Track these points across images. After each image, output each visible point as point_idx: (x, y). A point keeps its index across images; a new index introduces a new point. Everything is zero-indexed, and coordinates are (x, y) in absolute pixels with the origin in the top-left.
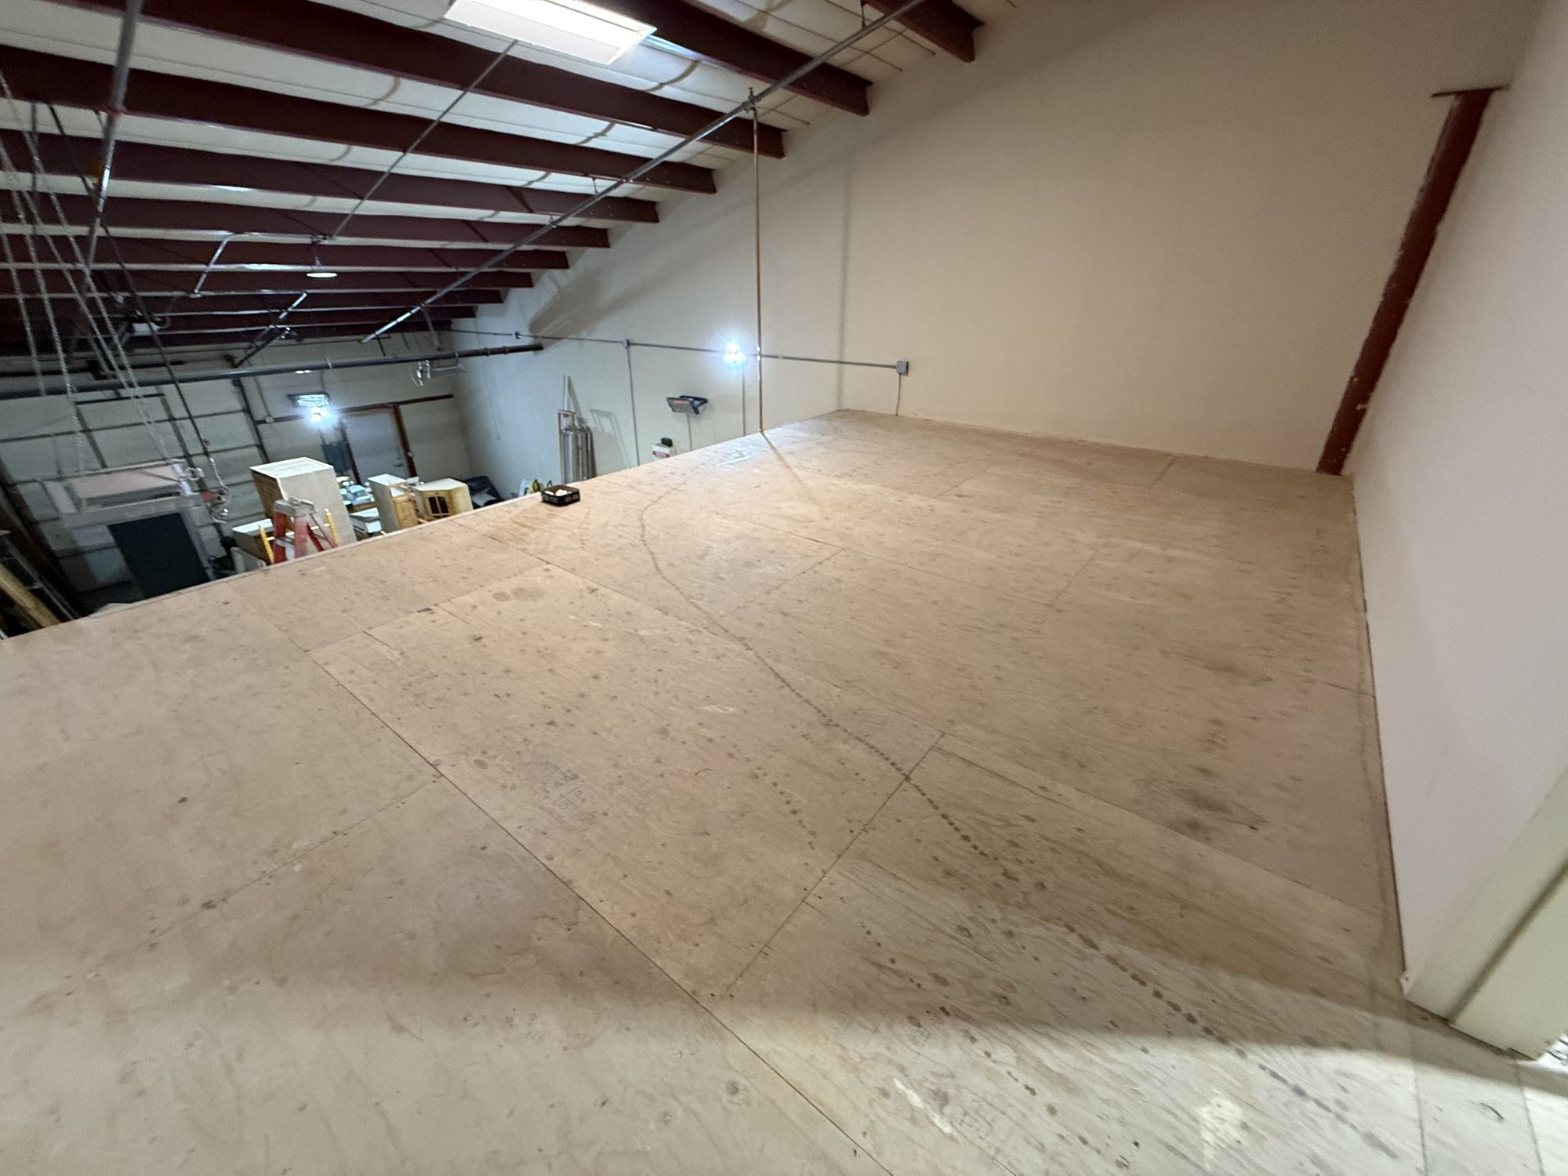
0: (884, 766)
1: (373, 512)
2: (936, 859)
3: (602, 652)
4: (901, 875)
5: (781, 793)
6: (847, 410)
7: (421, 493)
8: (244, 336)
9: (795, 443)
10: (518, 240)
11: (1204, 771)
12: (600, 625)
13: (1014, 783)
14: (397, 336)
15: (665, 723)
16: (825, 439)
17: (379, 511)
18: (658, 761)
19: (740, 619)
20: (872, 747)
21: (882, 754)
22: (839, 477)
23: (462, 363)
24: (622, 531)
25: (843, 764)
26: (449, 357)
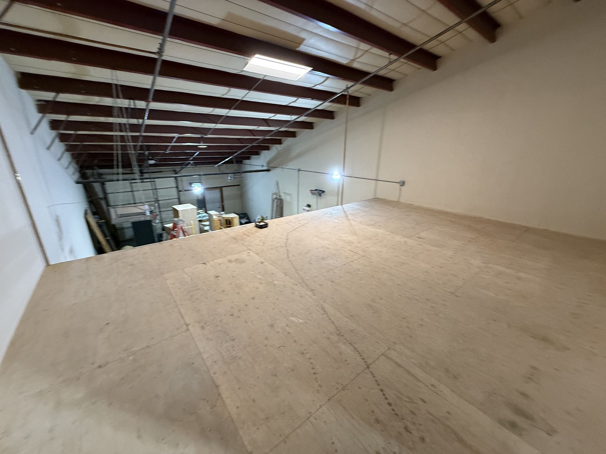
0: (359, 359)
1: (207, 223)
2: (373, 412)
3: (258, 288)
4: (354, 416)
5: (312, 363)
6: (378, 198)
7: (223, 218)
8: (181, 164)
9: (354, 210)
10: (265, 135)
11: (523, 394)
12: (261, 277)
13: (419, 381)
14: (225, 165)
15: (273, 322)
16: (366, 209)
17: (210, 223)
18: (266, 339)
19: (314, 281)
20: (355, 349)
21: (359, 353)
22: (368, 225)
23: (244, 175)
24: (280, 240)
25: (341, 354)
26: (239, 173)
